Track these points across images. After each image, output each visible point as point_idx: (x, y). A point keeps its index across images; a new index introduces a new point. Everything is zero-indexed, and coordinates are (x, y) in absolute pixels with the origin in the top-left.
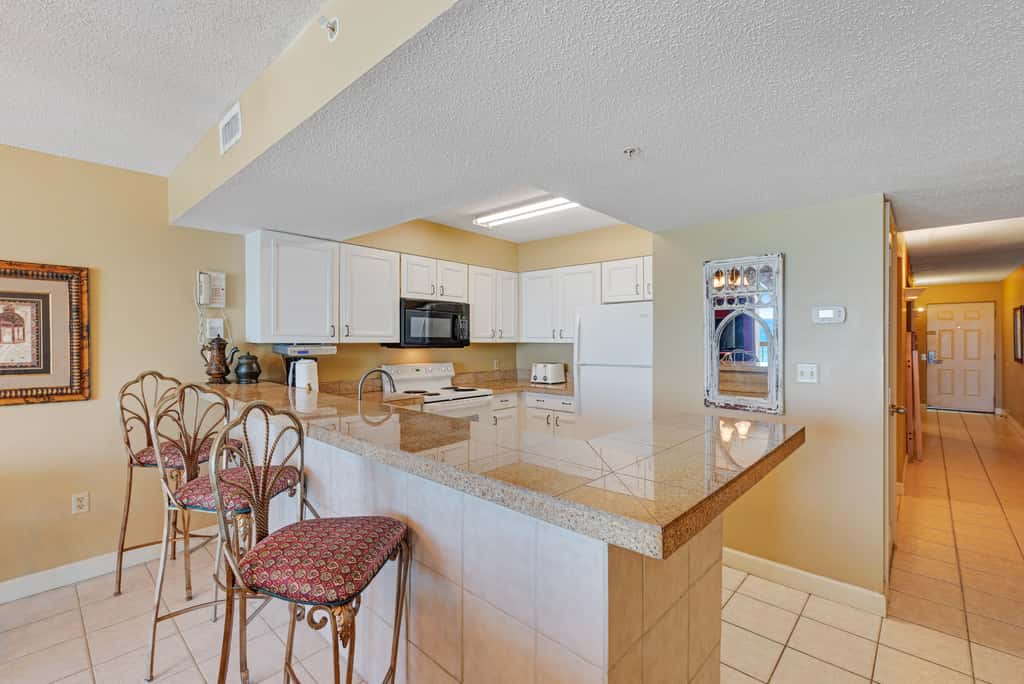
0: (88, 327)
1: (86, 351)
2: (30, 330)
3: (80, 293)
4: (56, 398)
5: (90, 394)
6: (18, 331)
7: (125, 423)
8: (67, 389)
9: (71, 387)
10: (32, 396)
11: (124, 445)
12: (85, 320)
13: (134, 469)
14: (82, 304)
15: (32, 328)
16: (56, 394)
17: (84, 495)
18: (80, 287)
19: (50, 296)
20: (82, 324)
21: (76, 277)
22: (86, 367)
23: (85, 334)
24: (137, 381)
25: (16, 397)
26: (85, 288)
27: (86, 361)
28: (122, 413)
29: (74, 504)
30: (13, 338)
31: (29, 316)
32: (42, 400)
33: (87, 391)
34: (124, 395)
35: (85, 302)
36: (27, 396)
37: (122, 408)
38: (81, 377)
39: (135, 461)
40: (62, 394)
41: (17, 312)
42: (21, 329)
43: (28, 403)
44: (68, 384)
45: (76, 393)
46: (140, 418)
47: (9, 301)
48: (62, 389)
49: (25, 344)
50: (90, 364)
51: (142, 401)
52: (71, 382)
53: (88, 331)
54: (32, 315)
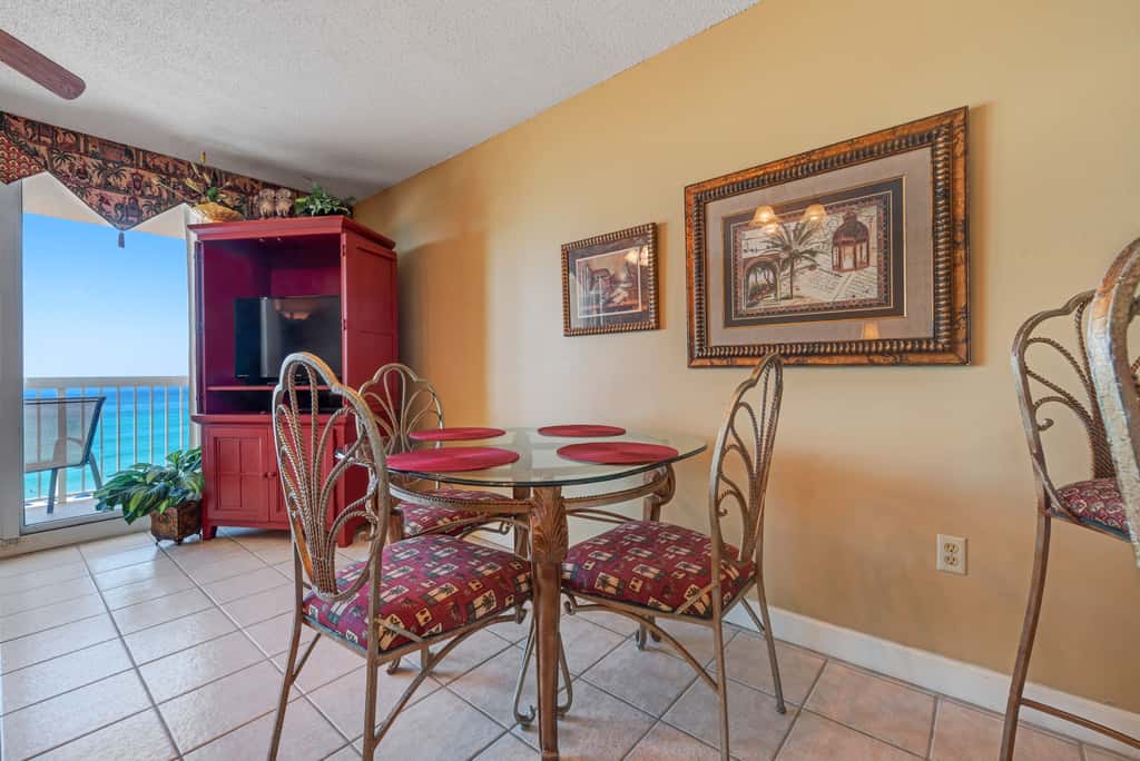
0: (966, 222)
1: (961, 269)
2: (876, 246)
3: (950, 159)
4: (913, 358)
5: (968, 355)
6: (861, 248)
7: (1032, 409)
8: (928, 343)
9: (936, 338)
10: (876, 352)
11: (1029, 461)
12: (960, 211)
13: (1054, 521)
14: (954, 181)
15: (879, 240)
16: (911, 351)
17: (958, 541)
18: (950, 149)
19: (904, 178)
20: (954, 220)
21: (944, 130)
22: (962, 302)
23: (960, 237)
24: (1065, 311)
25: (857, 353)
26: (959, 149)
27: (962, 291)
28: (1025, 383)
29: (940, 552)
30: (855, 263)
31: (874, 224)
32: (891, 359)
33: (963, 347)
34: (1027, 343)
35: (960, 174)
36: (870, 353)
37: (1025, 371)
38: (952, 321)
39: (1056, 505)
40: (920, 351)
41: (859, 219)
42: (864, 245)
43: (873, 364)
44: (930, 334)
45: (944, 351)
46: (1072, 403)
47: (850, 204)
48: (920, 341)
49: (868, 269)
50: (969, 295)
51: (1080, 363)
52: (936, 330)
53: (966, 231)
54: (879, 219)
